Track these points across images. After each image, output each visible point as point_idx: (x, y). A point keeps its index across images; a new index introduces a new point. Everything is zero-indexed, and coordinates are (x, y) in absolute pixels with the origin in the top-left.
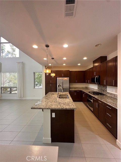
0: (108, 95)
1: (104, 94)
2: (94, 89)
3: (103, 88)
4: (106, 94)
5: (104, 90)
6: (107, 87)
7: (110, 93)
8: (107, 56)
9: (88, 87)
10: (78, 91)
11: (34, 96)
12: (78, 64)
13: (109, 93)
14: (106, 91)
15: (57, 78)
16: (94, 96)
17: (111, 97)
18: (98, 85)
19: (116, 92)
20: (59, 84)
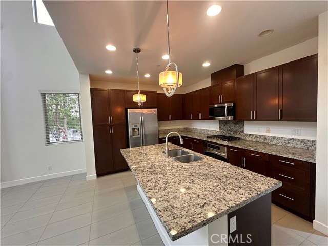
0: (248, 139)
1: (239, 139)
2: (208, 130)
3: (233, 127)
4: (243, 138)
5: (237, 130)
6: (244, 125)
7: (253, 135)
8: (243, 66)
9: (190, 127)
11: (50, 168)
13: (250, 135)
14: (243, 131)
15: (128, 110)
16: (230, 145)
17: (257, 142)
18: (220, 121)
19: (268, 131)
20: (135, 126)
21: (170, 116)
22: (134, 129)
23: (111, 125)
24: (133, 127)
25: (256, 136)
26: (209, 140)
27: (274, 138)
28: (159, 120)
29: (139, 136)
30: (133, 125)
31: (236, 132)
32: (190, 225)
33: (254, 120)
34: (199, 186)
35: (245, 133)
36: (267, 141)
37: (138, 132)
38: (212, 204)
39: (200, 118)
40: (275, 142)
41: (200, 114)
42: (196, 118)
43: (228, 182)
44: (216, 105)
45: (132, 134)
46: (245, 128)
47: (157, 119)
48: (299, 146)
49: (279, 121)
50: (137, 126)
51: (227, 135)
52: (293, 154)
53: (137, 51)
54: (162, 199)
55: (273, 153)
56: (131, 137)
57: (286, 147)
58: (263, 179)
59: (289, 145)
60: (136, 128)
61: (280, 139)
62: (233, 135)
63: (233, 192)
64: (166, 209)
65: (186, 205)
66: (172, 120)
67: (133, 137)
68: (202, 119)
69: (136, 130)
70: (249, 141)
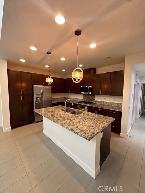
0: (96, 103)
1: (93, 103)
2: (78, 99)
3: (90, 98)
5: (92, 99)
6: (95, 96)
7: (99, 101)
8: (96, 69)
10: (61, 102)
12: (63, 69)
14: (95, 99)
15: (34, 86)
16: (90, 106)
17: (100, 104)
18: (84, 95)
19: (105, 100)
20: (38, 96)
21: (57, 91)
22: (37, 98)
23: (22, 95)
24: (37, 96)
25: (100, 102)
26: (80, 104)
27: (107, 102)
28: (52, 93)
29: (41, 102)
30: (37, 95)
31: (91, 100)
32: (93, 135)
33: (100, 95)
34: (88, 123)
35: (96, 100)
36: (104, 104)
37: (39, 99)
38: (96, 128)
39: (74, 92)
40: (107, 104)
41: (74, 91)
42: (72, 92)
43: (98, 120)
44: (82, 87)
45: (36, 101)
46: (96, 98)
47: (51, 92)
48: (116, 106)
49: (110, 95)
50: (39, 96)
51: (87, 101)
52: (115, 109)
53: (49, 53)
54: (77, 129)
55: (108, 109)
56: (35, 102)
57: (111, 106)
58: (109, 118)
59: (112, 105)
60: (39, 97)
61: (109, 103)
62: (90, 101)
63: (101, 123)
64: (81, 132)
65: (88, 129)
66: (58, 93)
67: (37, 102)
68: (75, 93)
69: (38, 98)
70: (97, 104)
